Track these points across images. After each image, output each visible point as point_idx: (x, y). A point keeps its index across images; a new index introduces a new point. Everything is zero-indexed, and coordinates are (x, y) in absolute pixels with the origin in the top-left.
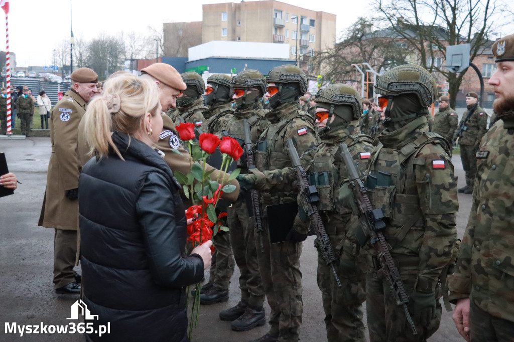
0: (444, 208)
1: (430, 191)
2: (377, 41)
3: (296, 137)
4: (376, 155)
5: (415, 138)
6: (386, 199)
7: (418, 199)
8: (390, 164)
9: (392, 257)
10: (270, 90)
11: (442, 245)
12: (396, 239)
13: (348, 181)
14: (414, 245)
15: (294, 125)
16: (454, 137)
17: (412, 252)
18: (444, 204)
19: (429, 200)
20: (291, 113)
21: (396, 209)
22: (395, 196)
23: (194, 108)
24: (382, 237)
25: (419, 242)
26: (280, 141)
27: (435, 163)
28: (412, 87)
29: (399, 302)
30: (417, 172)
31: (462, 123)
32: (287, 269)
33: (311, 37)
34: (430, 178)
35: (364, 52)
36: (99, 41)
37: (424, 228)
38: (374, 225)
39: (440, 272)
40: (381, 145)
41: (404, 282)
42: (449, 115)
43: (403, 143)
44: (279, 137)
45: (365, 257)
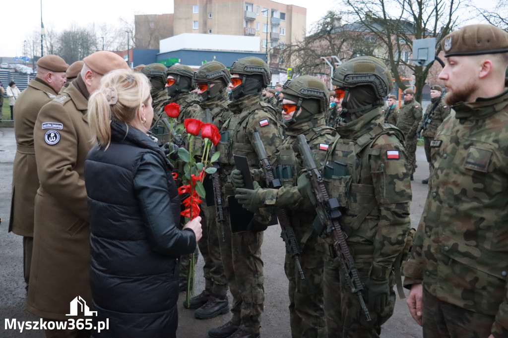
0: (397, 198)
1: (384, 181)
2: (346, 35)
3: (257, 128)
4: (333, 146)
5: (371, 129)
6: (342, 189)
7: (373, 189)
8: (346, 154)
9: (348, 245)
10: (234, 81)
11: (395, 234)
12: (352, 228)
13: (306, 171)
14: (369, 234)
15: (256, 116)
16: (418, 130)
17: (367, 241)
18: (397, 193)
19: (383, 189)
20: (253, 104)
21: (352, 198)
22: (351, 184)
23: (159, 99)
24: (337, 226)
25: (374, 231)
26: (242, 132)
27: (390, 153)
28: (367, 79)
29: (353, 290)
30: (372, 162)
31: (426, 115)
32: (249, 258)
33: (282, 31)
34: (385, 168)
35: (333, 45)
36: (70, 32)
37: (379, 217)
38: (330, 214)
39: (394, 260)
40: (338, 136)
41: (360, 270)
42: (413, 107)
43: (359, 134)
44: (241, 128)
45: (323, 245)
